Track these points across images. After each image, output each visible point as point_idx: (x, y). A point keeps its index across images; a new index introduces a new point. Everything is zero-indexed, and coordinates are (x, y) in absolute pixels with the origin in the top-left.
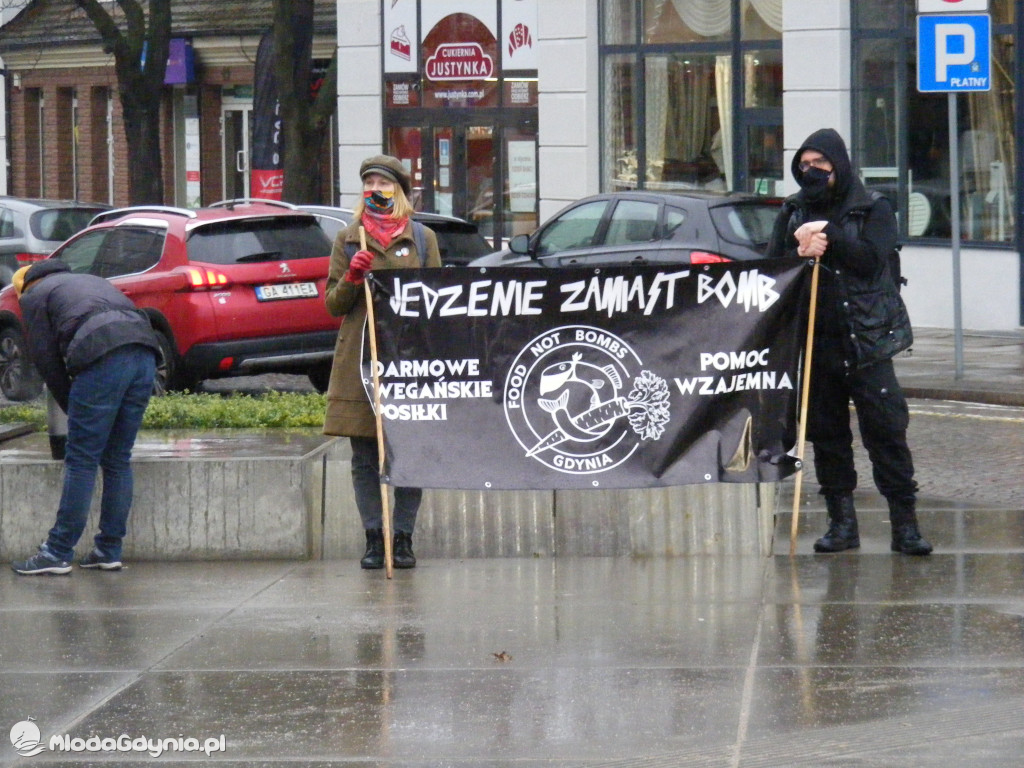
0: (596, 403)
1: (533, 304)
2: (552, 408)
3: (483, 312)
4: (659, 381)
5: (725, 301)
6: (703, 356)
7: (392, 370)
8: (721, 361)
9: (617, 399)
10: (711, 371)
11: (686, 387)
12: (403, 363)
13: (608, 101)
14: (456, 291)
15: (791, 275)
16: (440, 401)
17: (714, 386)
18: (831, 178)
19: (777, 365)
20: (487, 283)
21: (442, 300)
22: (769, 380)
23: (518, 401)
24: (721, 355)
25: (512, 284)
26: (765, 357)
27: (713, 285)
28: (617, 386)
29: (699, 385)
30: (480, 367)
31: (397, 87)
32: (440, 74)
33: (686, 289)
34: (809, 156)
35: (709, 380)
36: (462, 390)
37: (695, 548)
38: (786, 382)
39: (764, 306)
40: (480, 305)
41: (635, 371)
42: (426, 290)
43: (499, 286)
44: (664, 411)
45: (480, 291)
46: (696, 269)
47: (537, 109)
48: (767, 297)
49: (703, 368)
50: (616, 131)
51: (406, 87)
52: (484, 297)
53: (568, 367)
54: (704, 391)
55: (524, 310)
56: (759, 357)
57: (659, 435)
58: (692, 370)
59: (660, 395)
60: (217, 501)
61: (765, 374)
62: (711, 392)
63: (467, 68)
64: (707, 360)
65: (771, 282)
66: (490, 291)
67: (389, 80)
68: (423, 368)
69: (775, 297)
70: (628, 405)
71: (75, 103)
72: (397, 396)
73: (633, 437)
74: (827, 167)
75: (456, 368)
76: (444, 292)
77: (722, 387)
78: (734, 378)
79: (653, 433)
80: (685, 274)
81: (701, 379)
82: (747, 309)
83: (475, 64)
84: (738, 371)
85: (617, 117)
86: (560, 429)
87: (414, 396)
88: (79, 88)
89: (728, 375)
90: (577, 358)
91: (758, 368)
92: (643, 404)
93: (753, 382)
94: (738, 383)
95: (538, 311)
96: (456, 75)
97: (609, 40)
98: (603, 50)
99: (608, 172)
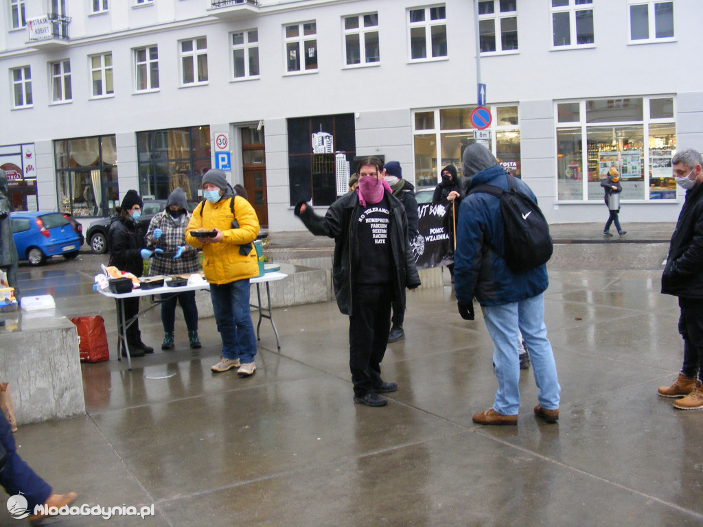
4: (423, 238)
5: (435, 214)
6: (430, 230)
8: (434, 231)
9: (414, 244)
10: (432, 234)
11: (427, 239)
13: (59, 183)
15: (447, 206)
18: (451, 178)
19: (446, 232)
24: (434, 229)
27: (433, 209)
29: (430, 238)
33: (428, 209)
34: (445, 172)
35: (432, 237)
37: (429, 286)
38: (447, 237)
39: (443, 215)
41: (418, 235)
44: (423, 246)
46: (430, 204)
48: (443, 212)
49: (430, 233)
54: (431, 240)
56: (442, 230)
58: (428, 234)
59: (422, 242)
60: (302, 286)
64: (432, 231)
65: (444, 208)
69: (445, 212)
70: (416, 245)
73: (418, 254)
74: (450, 175)
77: (434, 239)
78: (437, 236)
79: (421, 253)
80: (428, 206)
82: (439, 216)
84: (438, 234)
89: (435, 235)
91: (441, 233)
92: (419, 245)
93: (440, 237)
94: (438, 238)
97: (58, 168)
98: (57, 171)
99: (60, 202)
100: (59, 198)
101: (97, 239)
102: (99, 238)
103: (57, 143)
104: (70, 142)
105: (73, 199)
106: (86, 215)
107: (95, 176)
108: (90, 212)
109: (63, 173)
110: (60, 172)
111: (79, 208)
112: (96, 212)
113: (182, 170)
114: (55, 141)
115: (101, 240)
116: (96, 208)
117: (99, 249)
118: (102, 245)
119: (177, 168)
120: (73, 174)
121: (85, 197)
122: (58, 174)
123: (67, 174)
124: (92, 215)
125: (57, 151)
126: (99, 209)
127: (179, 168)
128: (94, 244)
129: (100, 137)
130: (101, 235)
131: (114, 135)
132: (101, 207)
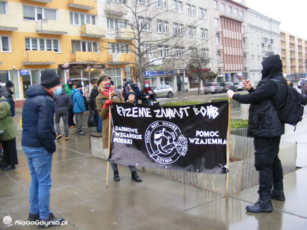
0: (168, 143)
1: (149, 114)
2: (158, 143)
3: (137, 116)
4: (185, 138)
5: (204, 115)
6: (197, 132)
7: (120, 129)
8: (202, 134)
9: (174, 143)
10: (199, 137)
11: (192, 141)
12: (122, 127)
14: (129, 110)
15: (223, 107)
16: (130, 138)
17: (199, 141)
20: (137, 108)
21: (127, 112)
22: (220, 141)
23: (149, 141)
24: (202, 132)
25: (142, 108)
26: (217, 134)
27: (199, 110)
28: (174, 139)
29: (195, 141)
30: (138, 131)
35: (198, 140)
36: (135, 137)
38: (225, 142)
39: (214, 117)
40: (135, 114)
41: (179, 135)
42: (123, 109)
43: (139, 109)
44: (186, 148)
45: (135, 110)
46: (191, 106)
48: (215, 114)
49: (197, 136)
52: (136, 112)
53: (162, 132)
54: (196, 143)
55: (147, 116)
56: (215, 134)
57: (184, 155)
58: (193, 136)
59: (185, 142)
61: (219, 139)
62: (198, 143)
64: (198, 133)
65: (217, 109)
66: (137, 110)
68: (126, 129)
69: (218, 114)
70: (176, 145)
72: (121, 136)
73: (178, 155)
75: (133, 131)
76: (127, 110)
77: (202, 142)
78: (206, 140)
79: (183, 154)
80: (188, 108)
81: (196, 139)
82: (210, 118)
84: (207, 138)
86: (159, 150)
87: (125, 136)
89: (204, 138)
90: (164, 129)
91: (215, 138)
92: (181, 145)
93: (215, 142)
94: (208, 141)
95: (151, 116)
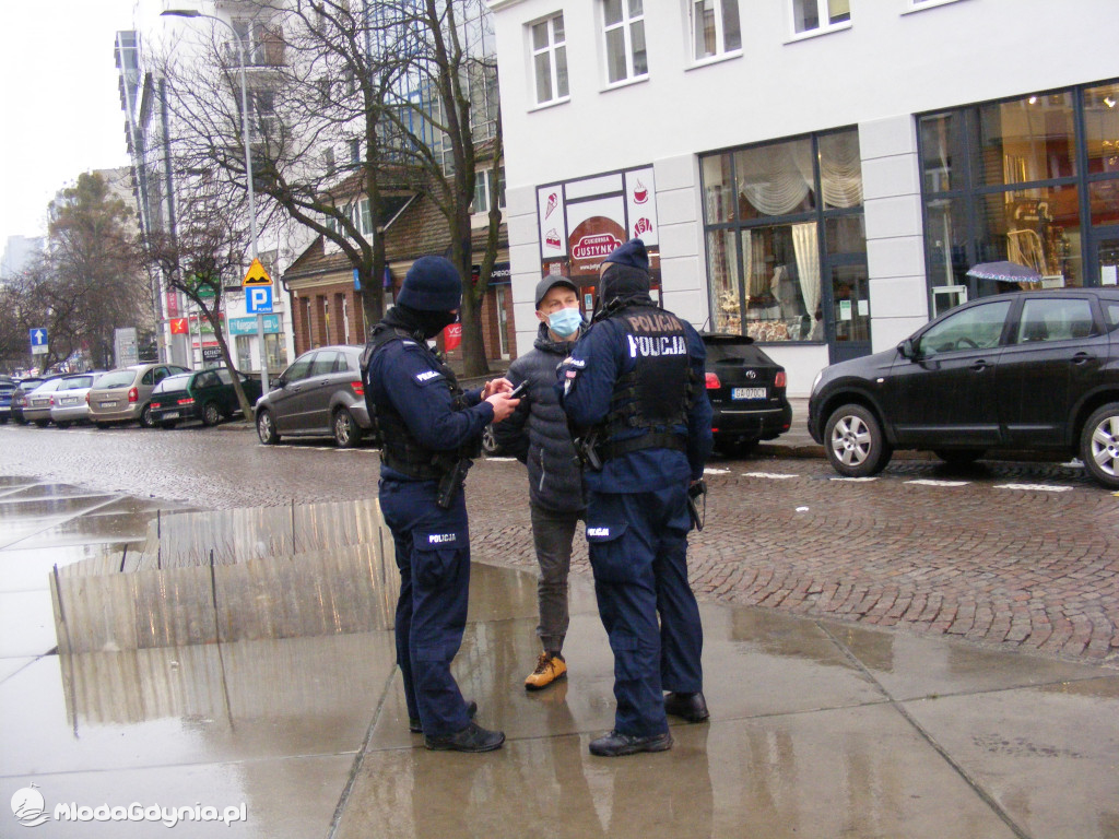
13: (712, 260)
31: (552, 266)
32: (583, 255)
47: (659, 269)
50: (718, 279)
51: (559, 265)
63: (603, 249)
67: (546, 263)
71: (326, 303)
83: (609, 247)
85: (718, 270)
88: (328, 295)
96: (595, 254)
97: (711, 222)
98: (707, 229)
99: (714, 305)
100: (714, 296)
101: (848, 423)
102: (856, 421)
103: (707, 160)
104: (737, 156)
105: (748, 297)
106: (783, 338)
107: (805, 238)
108: (791, 330)
109: (722, 236)
110: (715, 231)
111: (760, 320)
112: (805, 332)
113: (1027, 218)
114: (701, 156)
115: (861, 429)
116: (807, 319)
117: (854, 459)
118: (865, 446)
119: (1018, 212)
120: (746, 235)
121: (775, 293)
122: (711, 237)
123: (732, 237)
124: (796, 338)
125: (708, 183)
126: (814, 322)
127: (1022, 215)
128: (836, 441)
129: (814, 136)
130: (861, 409)
131: (854, 128)
132: (818, 316)
